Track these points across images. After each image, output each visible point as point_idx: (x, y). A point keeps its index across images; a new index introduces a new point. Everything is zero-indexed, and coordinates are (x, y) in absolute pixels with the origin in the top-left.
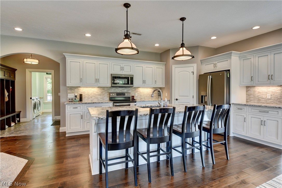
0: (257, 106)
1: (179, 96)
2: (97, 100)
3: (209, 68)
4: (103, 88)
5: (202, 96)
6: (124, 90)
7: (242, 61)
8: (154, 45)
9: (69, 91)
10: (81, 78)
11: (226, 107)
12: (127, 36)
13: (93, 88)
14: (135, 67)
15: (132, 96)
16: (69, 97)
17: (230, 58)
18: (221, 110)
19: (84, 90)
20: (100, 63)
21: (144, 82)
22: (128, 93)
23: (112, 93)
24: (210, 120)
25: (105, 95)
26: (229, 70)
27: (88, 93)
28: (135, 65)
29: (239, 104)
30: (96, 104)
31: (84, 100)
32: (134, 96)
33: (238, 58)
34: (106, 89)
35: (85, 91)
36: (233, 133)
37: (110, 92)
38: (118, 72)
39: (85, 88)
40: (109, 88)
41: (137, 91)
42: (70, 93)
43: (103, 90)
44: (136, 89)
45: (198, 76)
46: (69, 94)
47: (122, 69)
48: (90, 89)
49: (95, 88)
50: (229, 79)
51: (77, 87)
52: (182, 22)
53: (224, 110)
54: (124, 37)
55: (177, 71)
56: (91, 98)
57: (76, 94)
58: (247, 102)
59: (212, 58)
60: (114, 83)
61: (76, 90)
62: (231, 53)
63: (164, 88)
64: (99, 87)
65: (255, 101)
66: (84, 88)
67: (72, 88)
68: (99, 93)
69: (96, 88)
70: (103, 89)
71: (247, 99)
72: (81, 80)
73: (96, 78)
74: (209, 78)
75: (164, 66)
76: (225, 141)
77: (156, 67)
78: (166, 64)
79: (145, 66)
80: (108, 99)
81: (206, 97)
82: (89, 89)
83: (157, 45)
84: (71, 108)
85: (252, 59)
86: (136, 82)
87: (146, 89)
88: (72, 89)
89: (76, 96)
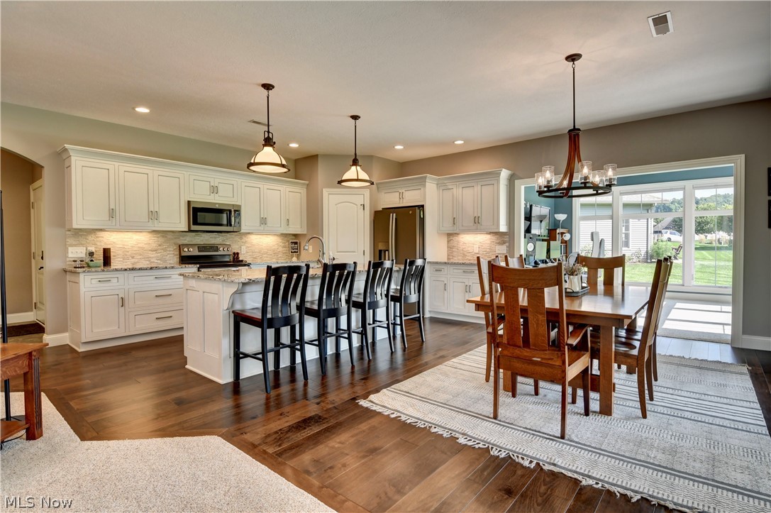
0: (460, 264)
1: (338, 252)
2: (148, 262)
3: (391, 199)
4: (163, 233)
5: (380, 251)
6: (215, 238)
7: (441, 191)
8: (288, 145)
9: (70, 241)
10: (111, 208)
11: (419, 262)
12: (268, 142)
13: (138, 233)
14: (243, 186)
15: (234, 253)
16: (70, 255)
17: (425, 186)
18: (414, 267)
19: (112, 237)
20: (161, 173)
21: (263, 221)
22: (224, 246)
23: (188, 246)
24: (399, 288)
25: (170, 251)
26: (423, 206)
27: (124, 245)
28: (244, 184)
29: (437, 263)
30: (158, 271)
31: (115, 263)
32: (238, 254)
33: (435, 185)
34: (170, 236)
35: (115, 240)
36: (430, 311)
37: (180, 242)
38: (204, 197)
39: (115, 233)
40: (177, 234)
41: (246, 242)
42: (75, 245)
43: (161, 240)
44: (243, 237)
45: (373, 212)
46: (70, 249)
47: (214, 190)
48: (130, 235)
49: (141, 234)
50: (422, 221)
51: (93, 230)
52: (354, 121)
53: (417, 267)
54: (264, 143)
55: (332, 200)
56: (133, 257)
57: (92, 249)
58: (448, 259)
59: (394, 181)
60: (195, 223)
61: (91, 238)
62: (426, 177)
63: (305, 235)
64: (154, 231)
65: (459, 258)
66: (112, 233)
67: (80, 233)
68: (154, 245)
69: (144, 234)
70: (163, 236)
71: (448, 255)
72: (112, 214)
73: (151, 209)
74: (393, 217)
75: (305, 190)
76: (418, 315)
77: (288, 190)
78: (308, 185)
79: (266, 187)
80: (176, 259)
81: (387, 252)
82: (126, 237)
83: (294, 145)
84: (93, 281)
85: (455, 190)
86: (247, 221)
87: (264, 237)
88: (81, 235)
89: (91, 254)
